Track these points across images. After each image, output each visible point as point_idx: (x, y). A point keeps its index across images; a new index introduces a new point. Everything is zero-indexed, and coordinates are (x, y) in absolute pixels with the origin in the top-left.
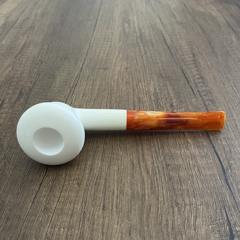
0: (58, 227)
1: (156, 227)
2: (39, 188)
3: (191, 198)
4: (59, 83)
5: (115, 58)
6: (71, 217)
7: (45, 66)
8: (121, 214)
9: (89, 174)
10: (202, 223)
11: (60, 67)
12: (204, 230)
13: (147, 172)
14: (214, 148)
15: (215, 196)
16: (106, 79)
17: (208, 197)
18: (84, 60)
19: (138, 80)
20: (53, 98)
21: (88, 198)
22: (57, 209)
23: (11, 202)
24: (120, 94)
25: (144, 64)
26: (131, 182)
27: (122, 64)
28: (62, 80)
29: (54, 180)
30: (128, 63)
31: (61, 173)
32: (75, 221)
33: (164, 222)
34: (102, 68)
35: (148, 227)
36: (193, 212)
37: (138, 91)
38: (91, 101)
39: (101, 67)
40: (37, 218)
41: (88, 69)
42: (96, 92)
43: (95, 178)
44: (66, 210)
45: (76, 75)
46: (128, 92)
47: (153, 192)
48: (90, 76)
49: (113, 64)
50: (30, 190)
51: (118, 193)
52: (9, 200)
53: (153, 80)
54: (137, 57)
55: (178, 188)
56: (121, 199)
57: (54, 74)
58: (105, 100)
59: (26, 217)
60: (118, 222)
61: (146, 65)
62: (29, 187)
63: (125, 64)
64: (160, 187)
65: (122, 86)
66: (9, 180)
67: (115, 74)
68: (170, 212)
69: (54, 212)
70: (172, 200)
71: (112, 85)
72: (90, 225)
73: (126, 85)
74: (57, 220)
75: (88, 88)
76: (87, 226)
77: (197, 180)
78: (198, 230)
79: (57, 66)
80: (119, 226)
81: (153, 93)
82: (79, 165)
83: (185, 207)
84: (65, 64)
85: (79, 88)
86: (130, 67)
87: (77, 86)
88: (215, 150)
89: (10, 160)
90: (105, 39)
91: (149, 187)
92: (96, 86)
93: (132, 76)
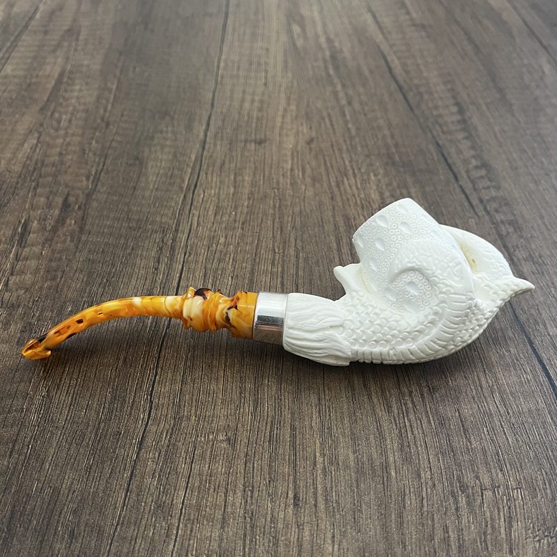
0: (194, 553)
1: (422, 548)
2: (138, 454)
3: (493, 471)
4: (154, 179)
5: (280, 113)
6: (223, 527)
7: (117, 133)
8: (338, 517)
9: (252, 415)
10: (526, 535)
11: (152, 138)
12: (531, 552)
13: (386, 408)
14: (531, 343)
15: (547, 466)
16: (264, 168)
17: (531, 468)
18: (207, 119)
19: (340, 172)
20: (145, 218)
21: (257, 476)
22: (186, 507)
23: (74, 491)
24: (300, 206)
25: (349, 129)
26: (353, 434)
27: (298, 130)
28: (161, 171)
29: (170, 431)
30: (311, 128)
31: (185, 413)
32: (233, 536)
33: (439, 534)
34: (251, 141)
35: (404, 547)
36: (501, 507)
37: (342, 199)
38: (237, 225)
39: (249, 139)
40: (142, 531)
41: (219, 142)
42: (246, 204)
43: (266, 424)
44: (208, 509)
45: (193, 158)
46: (321, 204)
47: (407, 459)
48: (227, 161)
49: (277, 131)
50: (116, 459)
51: (326, 464)
52: (70, 487)
53: (373, 171)
54: (330, 111)
55: (462, 447)
56: (334, 479)
57: (141, 154)
58: (269, 222)
59: (116, 529)
60: (333, 537)
61: (353, 132)
62: (114, 452)
63: (305, 131)
64: (421, 445)
65: (303, 187)
66: (64, 434)
67: (286, 155)
68: (451, 509)
69: (180, 516)
70: (452, 477)
71: (281, 186)
72: (269, 546)
73: (314, 186)
74: (190, 535)
75: (225, 193)
76: (262, 548)
77: (501, 424)
78: (519, 552)
79: (145, 134)
80: (336, 546)
81: (377, 205)
82: (226, 391)
83: (482, 493)
84: (165, 129)
85: (204, 192)
86: (317, 138)
87: (198, 187)
88: (534, 350)
89: (60, 380)
90: (251, 64)
91: (396, 445)
92: (243, 186)
93: (325, 161)
